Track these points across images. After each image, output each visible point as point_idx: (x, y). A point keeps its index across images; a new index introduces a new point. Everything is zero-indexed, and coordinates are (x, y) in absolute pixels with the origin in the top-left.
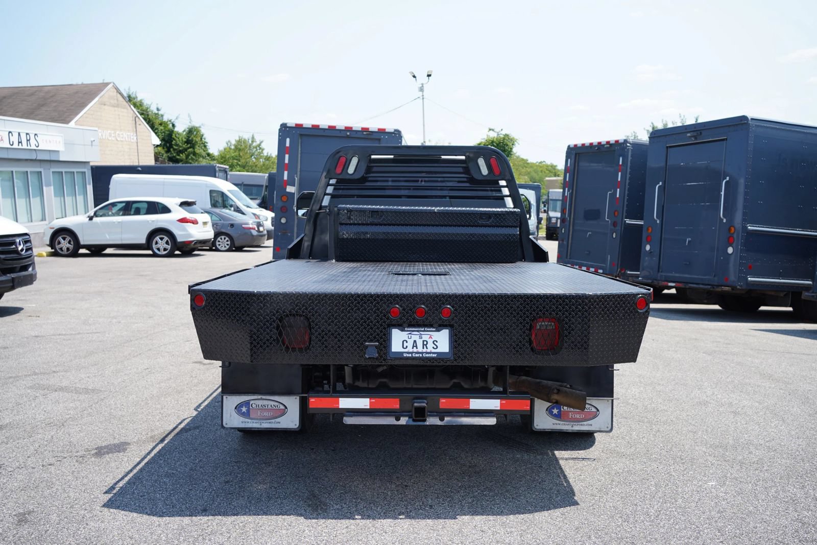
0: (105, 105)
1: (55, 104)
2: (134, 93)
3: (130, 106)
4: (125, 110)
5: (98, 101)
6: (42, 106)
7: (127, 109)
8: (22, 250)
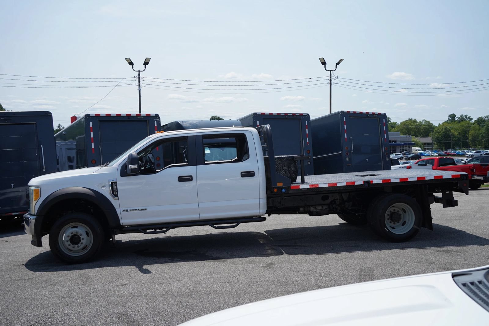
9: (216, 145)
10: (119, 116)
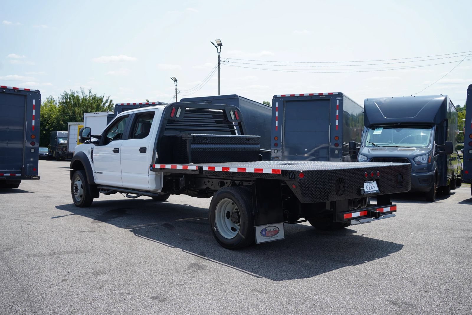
9: (395, 125)
10: (302, 96)
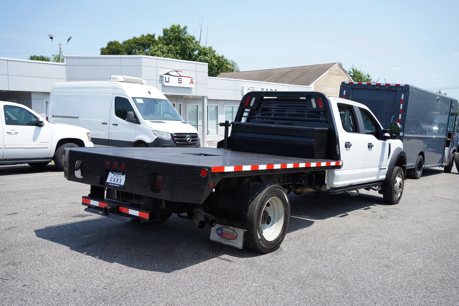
0: (332, 74)
1: (307, 75)
2: (356, 68)
3: (347, 75)
4: (344, 77)
5: (328, 72)
6: (301, 76)
7: (345, 76)
8: (189, 140)
